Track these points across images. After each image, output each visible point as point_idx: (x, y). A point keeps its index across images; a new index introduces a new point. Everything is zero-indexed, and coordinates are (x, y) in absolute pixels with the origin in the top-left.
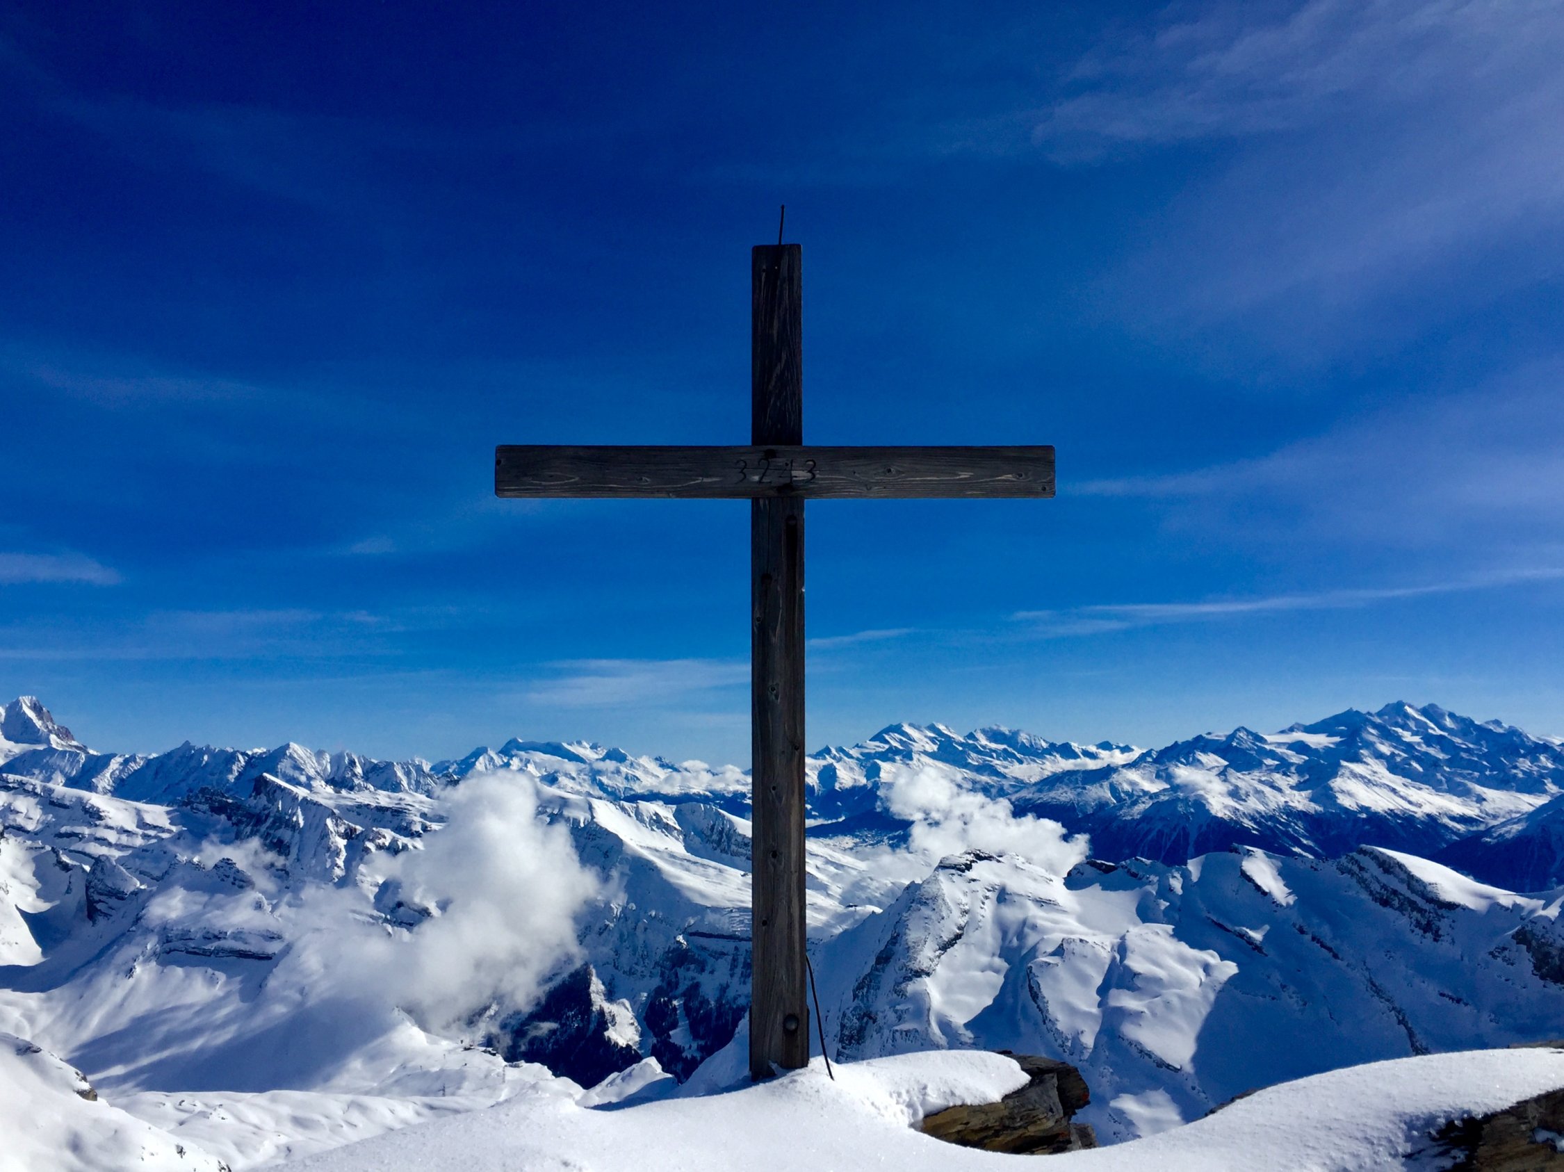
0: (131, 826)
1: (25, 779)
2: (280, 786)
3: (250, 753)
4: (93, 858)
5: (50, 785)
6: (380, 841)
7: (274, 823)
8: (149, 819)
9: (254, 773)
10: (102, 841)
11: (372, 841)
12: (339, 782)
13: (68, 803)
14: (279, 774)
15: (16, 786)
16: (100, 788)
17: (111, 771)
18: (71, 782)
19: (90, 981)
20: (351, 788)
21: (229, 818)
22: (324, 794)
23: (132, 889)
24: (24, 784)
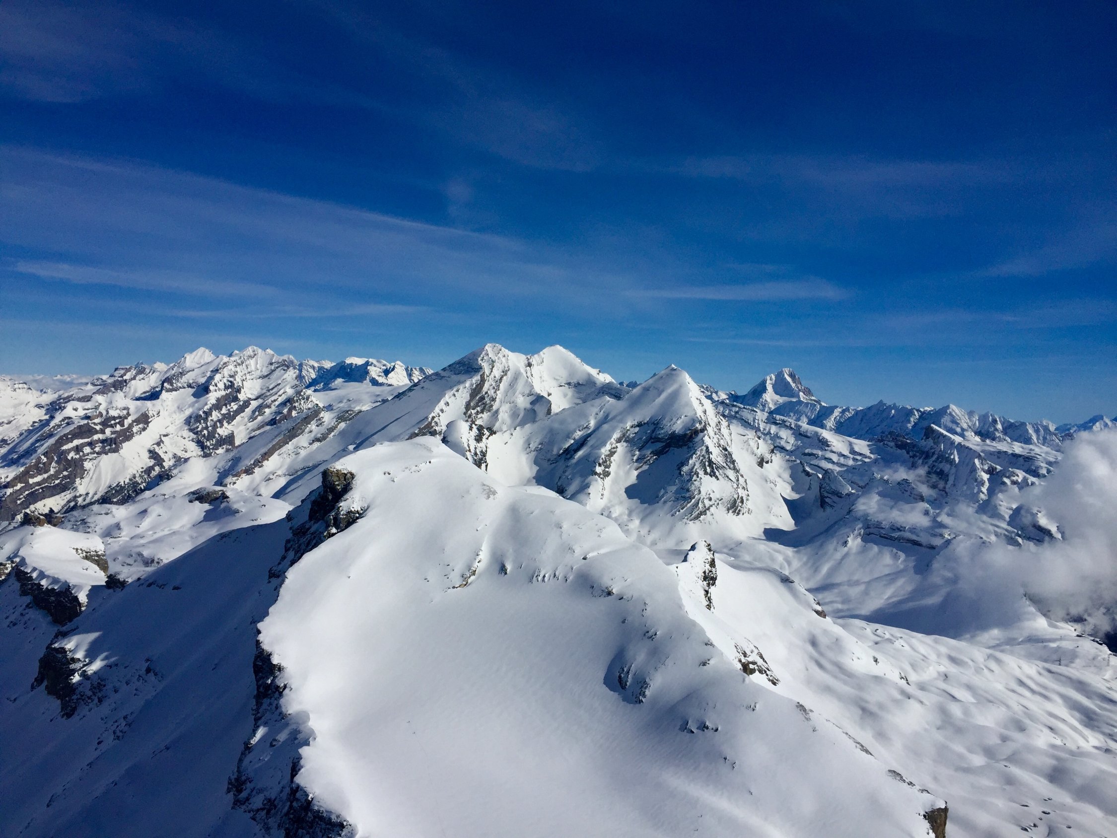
0: (846, 453)
1: (786, 419)
2: (943, 434)
3: (922, 410)
4: (824, 470)
5: (799, 423)
6: (1015, 478)
7: (938, 458)
8: (857, 449)
9: (925, 424)
10: (829, 460)
11: (1008, 477)
12: (984, 434)
13: (809, 435)
14: (942, 425)
15: (781, 422)
16: (828, 428)
17: (834, 417)
18: (811, 422)
19: (821, 545)
20: (994, 439)
21: (908, 453)
22: (974, 441)
23: (847, 492)
24: (785, 422)
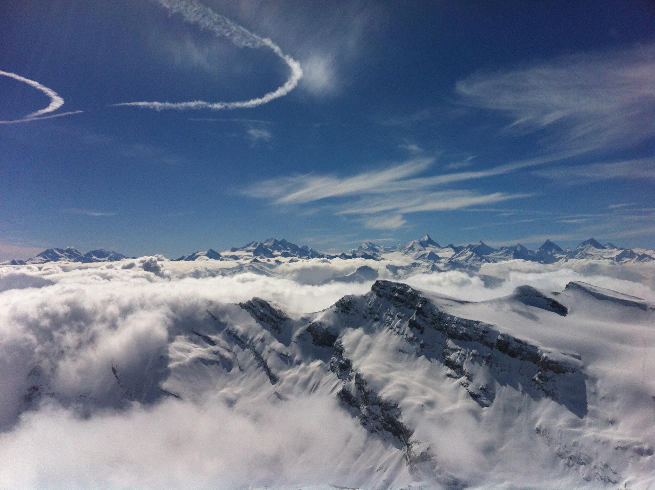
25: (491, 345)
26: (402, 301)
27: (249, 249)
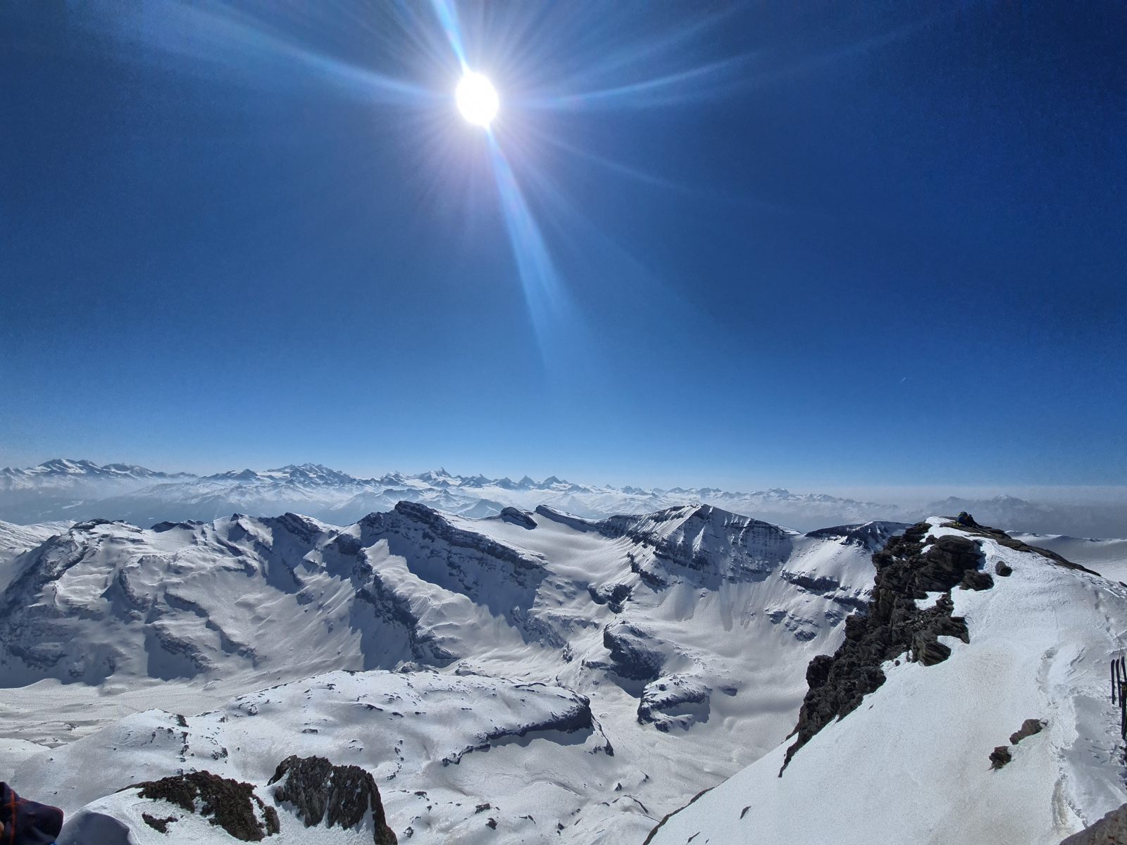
25: (483, 551)
26: (419, 518)
27: (286, 470)
